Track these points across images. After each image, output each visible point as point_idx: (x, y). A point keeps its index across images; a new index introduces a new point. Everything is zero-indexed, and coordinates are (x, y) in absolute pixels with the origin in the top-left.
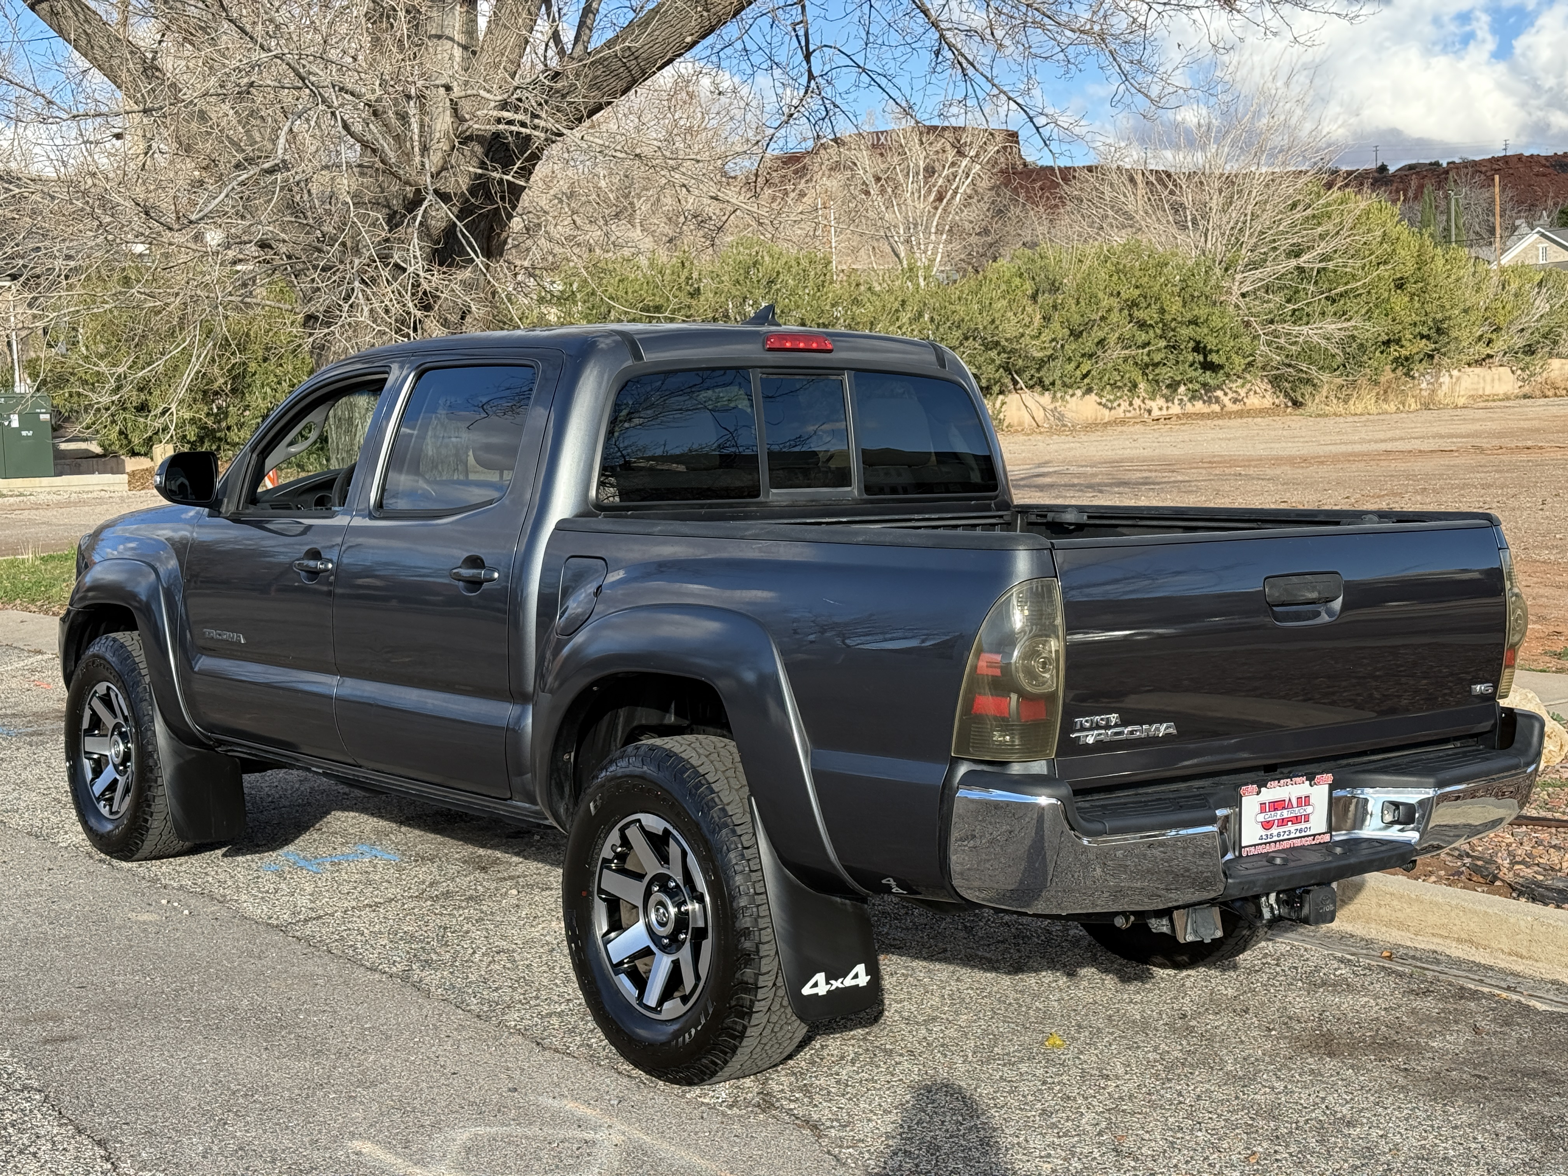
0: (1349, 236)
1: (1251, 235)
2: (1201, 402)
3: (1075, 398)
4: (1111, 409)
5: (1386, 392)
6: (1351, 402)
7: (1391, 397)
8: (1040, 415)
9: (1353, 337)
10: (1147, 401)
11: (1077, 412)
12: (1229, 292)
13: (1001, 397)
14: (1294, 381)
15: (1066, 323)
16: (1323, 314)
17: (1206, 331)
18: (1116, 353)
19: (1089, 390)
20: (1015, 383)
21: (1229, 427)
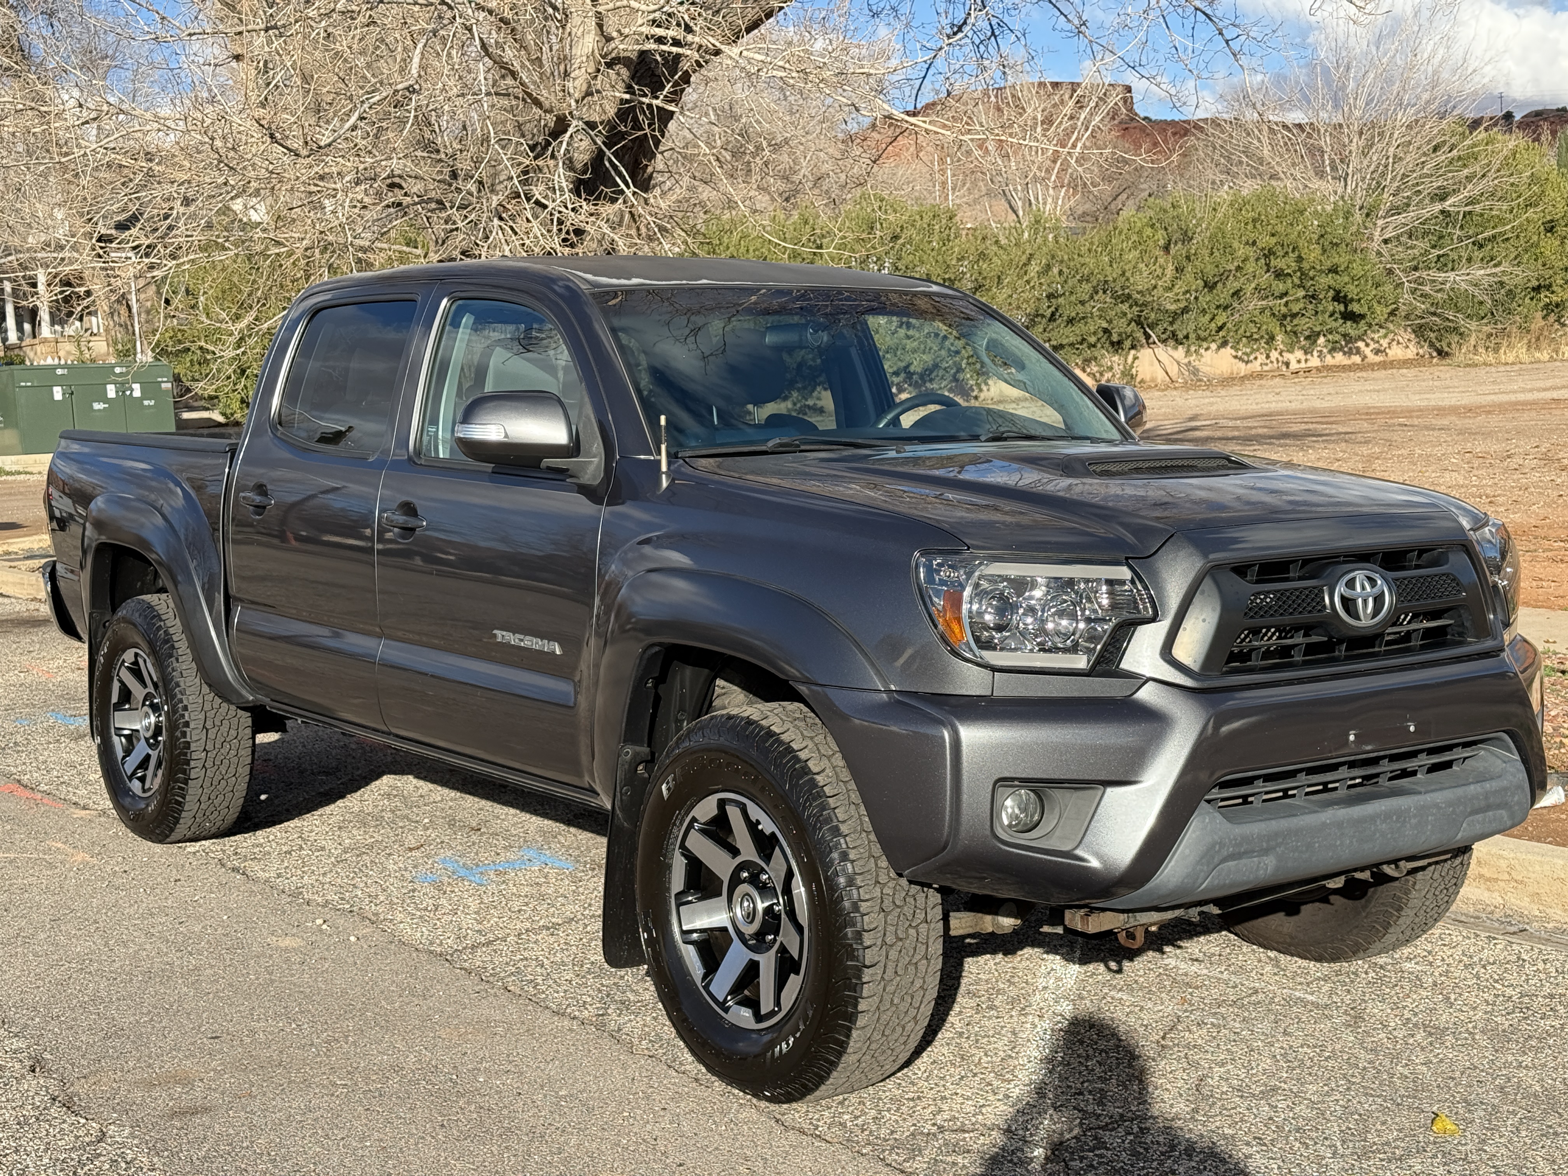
0: (1496, 178)
1: (1393, 179)
2: (1341, 353)
3: (1209, 352)
4: (1247, 362)
5: (1538, 339)
6: (1502, 351)
7: (1544, 344)
8: (1173, 370)
9: (1502, 283)
10: (1284, 354)
11: (1211, 366)
12: (1371, 238)
13: (1133, 352)
14: (1439, 330)
15: (1201, 275)
16: (1469, 260)
17: (1346, 279)
18: (1253, 304)
19: (1224, 344)
20: (1148, 337)
21: (1374, 379)
